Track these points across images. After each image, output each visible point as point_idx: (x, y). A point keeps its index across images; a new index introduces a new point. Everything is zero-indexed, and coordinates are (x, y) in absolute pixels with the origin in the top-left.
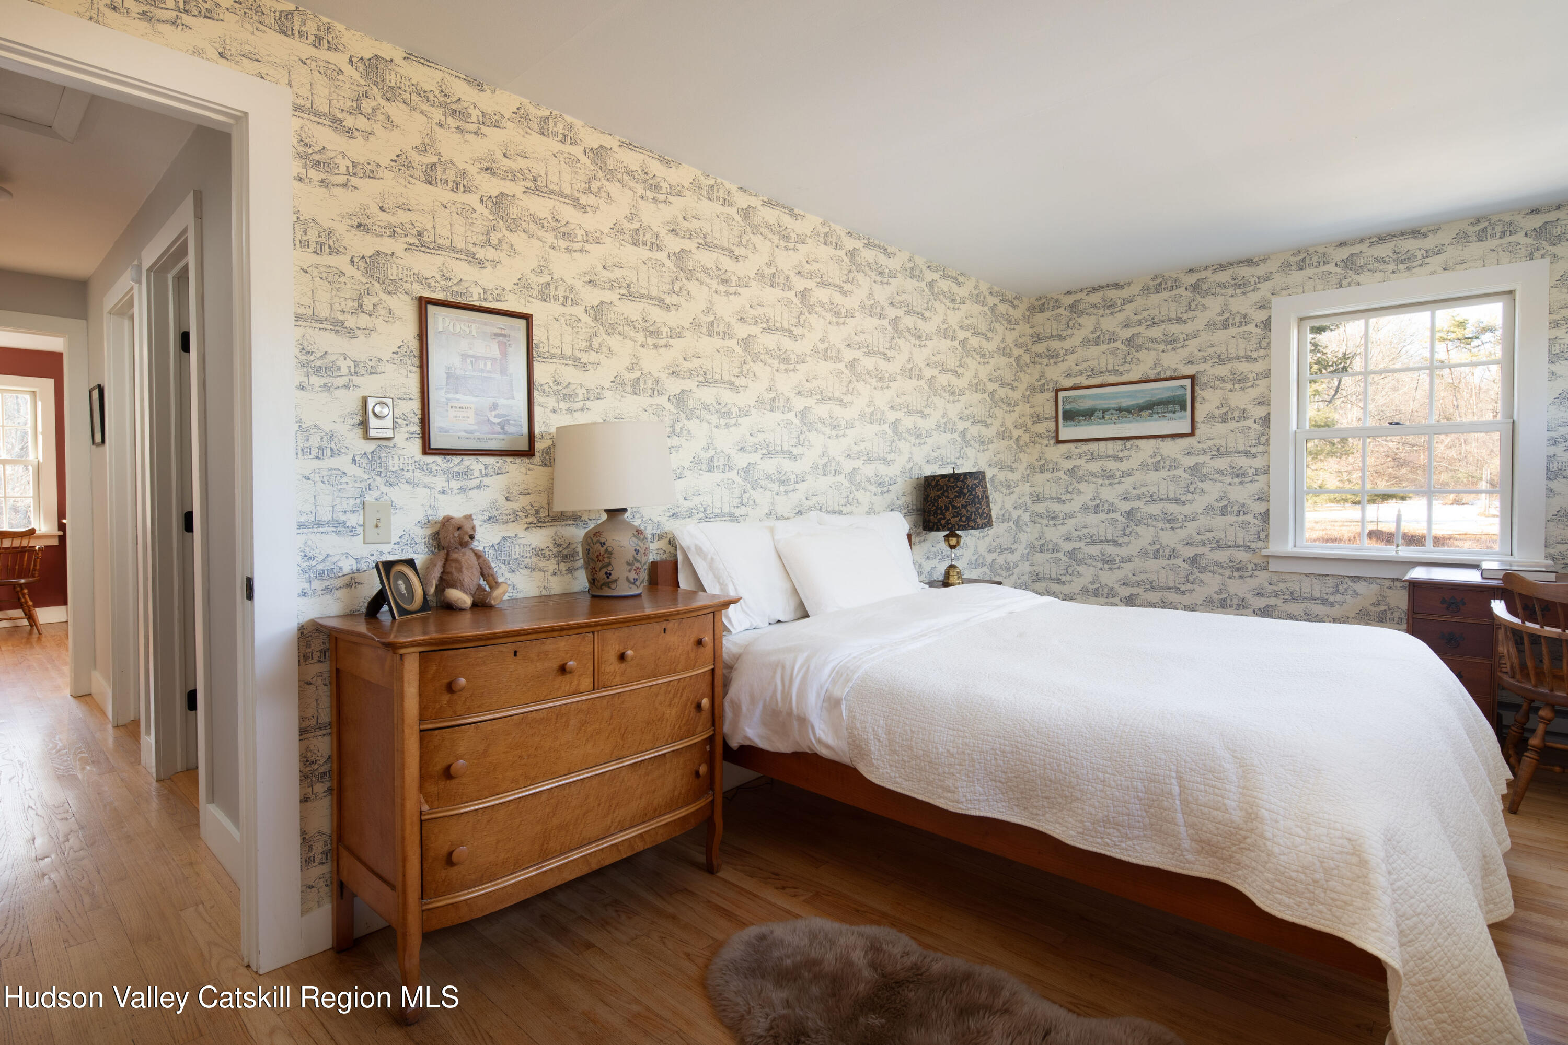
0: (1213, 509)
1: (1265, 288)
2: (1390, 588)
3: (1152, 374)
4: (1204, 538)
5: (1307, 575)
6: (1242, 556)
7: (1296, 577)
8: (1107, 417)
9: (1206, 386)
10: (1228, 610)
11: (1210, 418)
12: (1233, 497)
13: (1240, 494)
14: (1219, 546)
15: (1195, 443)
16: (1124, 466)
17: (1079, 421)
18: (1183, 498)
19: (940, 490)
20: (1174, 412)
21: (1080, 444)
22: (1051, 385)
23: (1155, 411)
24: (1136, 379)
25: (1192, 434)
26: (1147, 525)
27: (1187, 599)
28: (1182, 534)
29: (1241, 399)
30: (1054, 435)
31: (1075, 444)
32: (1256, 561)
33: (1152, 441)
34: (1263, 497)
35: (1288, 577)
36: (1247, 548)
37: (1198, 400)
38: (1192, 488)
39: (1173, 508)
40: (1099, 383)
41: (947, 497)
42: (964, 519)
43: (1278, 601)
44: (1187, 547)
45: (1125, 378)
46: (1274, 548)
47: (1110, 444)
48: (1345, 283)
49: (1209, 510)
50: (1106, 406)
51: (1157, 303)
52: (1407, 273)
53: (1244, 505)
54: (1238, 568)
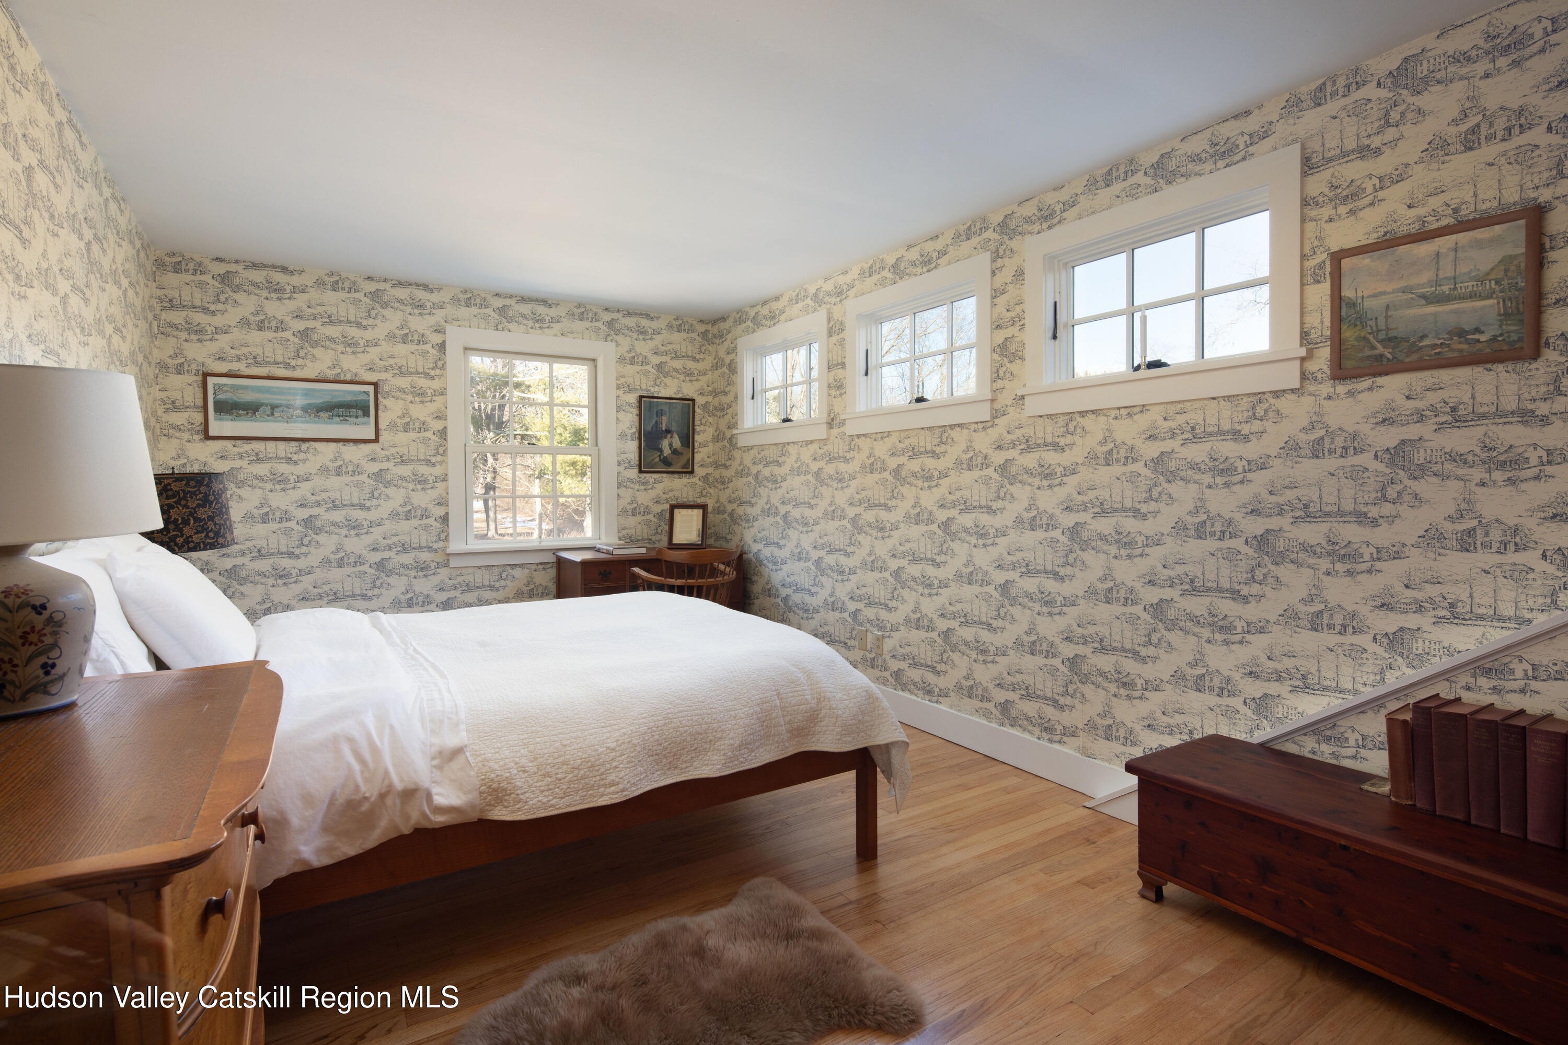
0: (398, 514)
1: (439, 315)
2: (535, 570)
3: (330, 374)
4: (389, 542)
5: (479, 567)
6: (425, 556)
7: (471, 570)
8: (276, 415)
9: (388, 394)
10: (415, 608)
11: (393, 426)
12: (416, 502)
13: (422, 499)
14: (405, 549)
15: (379, 450)
16: (300, 470)
17: (239, 416)
18: (368, 504)
19: (174, 497)
20: (357, 417)
21: (239, 442)
22: (194, 367)
23: (335, 413)
24: (312, 376)
25: (376, 440)
26: (330, 533)
27: (374, 604)
28: (368, 540)
29: (420, 412)
30: (202, 427)
31: (233, 442)
32: (438, 560)
33: (333, 445)
34: (442, 502)
35: (464, 571)
36: (429, 549)
37: (381, 407)
38: (376, 494)
39: (357, 514)
40: (264, 374)
41: (186, 506)
42: (211, 534)
43: (457, 593)
44: (373, 553)
45: (298, 374)
46: (455, 546)
47: (281, 445)
48: (500, 327)
49: (394, 515)
50: (275, 402)
51: (332, 300)
52: (539, 331)
53: (426, 510)
54: (423, 568)
